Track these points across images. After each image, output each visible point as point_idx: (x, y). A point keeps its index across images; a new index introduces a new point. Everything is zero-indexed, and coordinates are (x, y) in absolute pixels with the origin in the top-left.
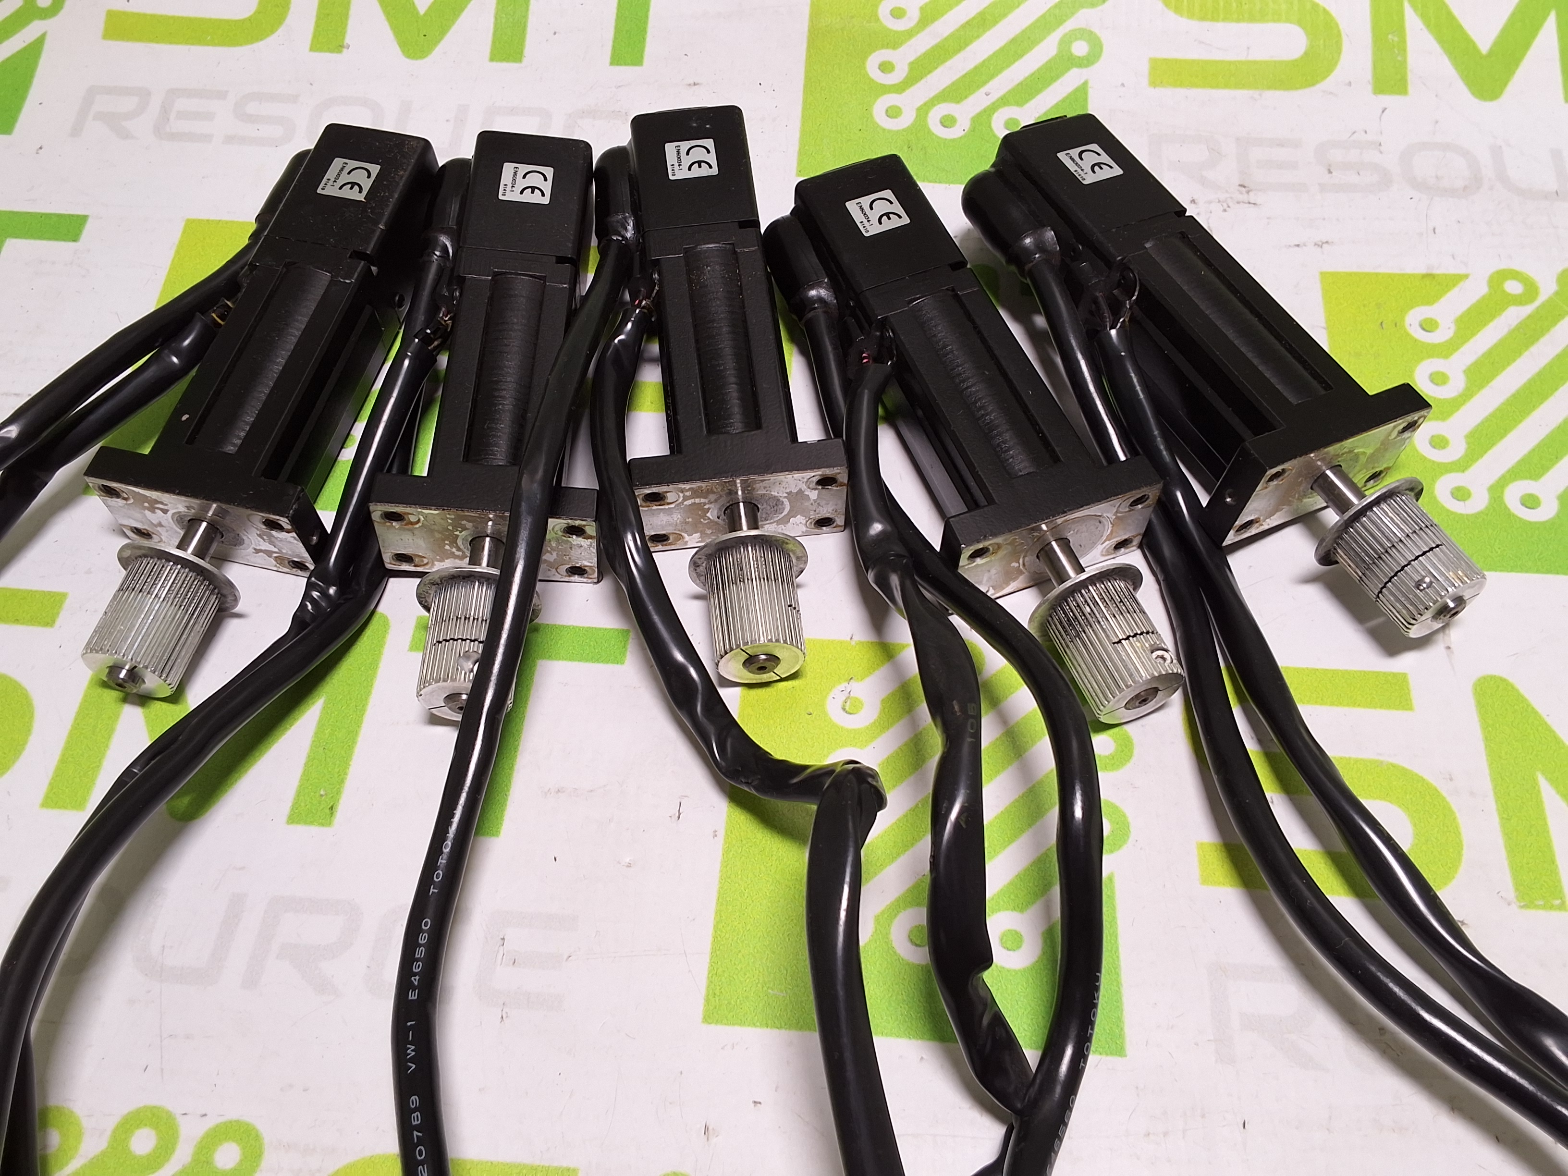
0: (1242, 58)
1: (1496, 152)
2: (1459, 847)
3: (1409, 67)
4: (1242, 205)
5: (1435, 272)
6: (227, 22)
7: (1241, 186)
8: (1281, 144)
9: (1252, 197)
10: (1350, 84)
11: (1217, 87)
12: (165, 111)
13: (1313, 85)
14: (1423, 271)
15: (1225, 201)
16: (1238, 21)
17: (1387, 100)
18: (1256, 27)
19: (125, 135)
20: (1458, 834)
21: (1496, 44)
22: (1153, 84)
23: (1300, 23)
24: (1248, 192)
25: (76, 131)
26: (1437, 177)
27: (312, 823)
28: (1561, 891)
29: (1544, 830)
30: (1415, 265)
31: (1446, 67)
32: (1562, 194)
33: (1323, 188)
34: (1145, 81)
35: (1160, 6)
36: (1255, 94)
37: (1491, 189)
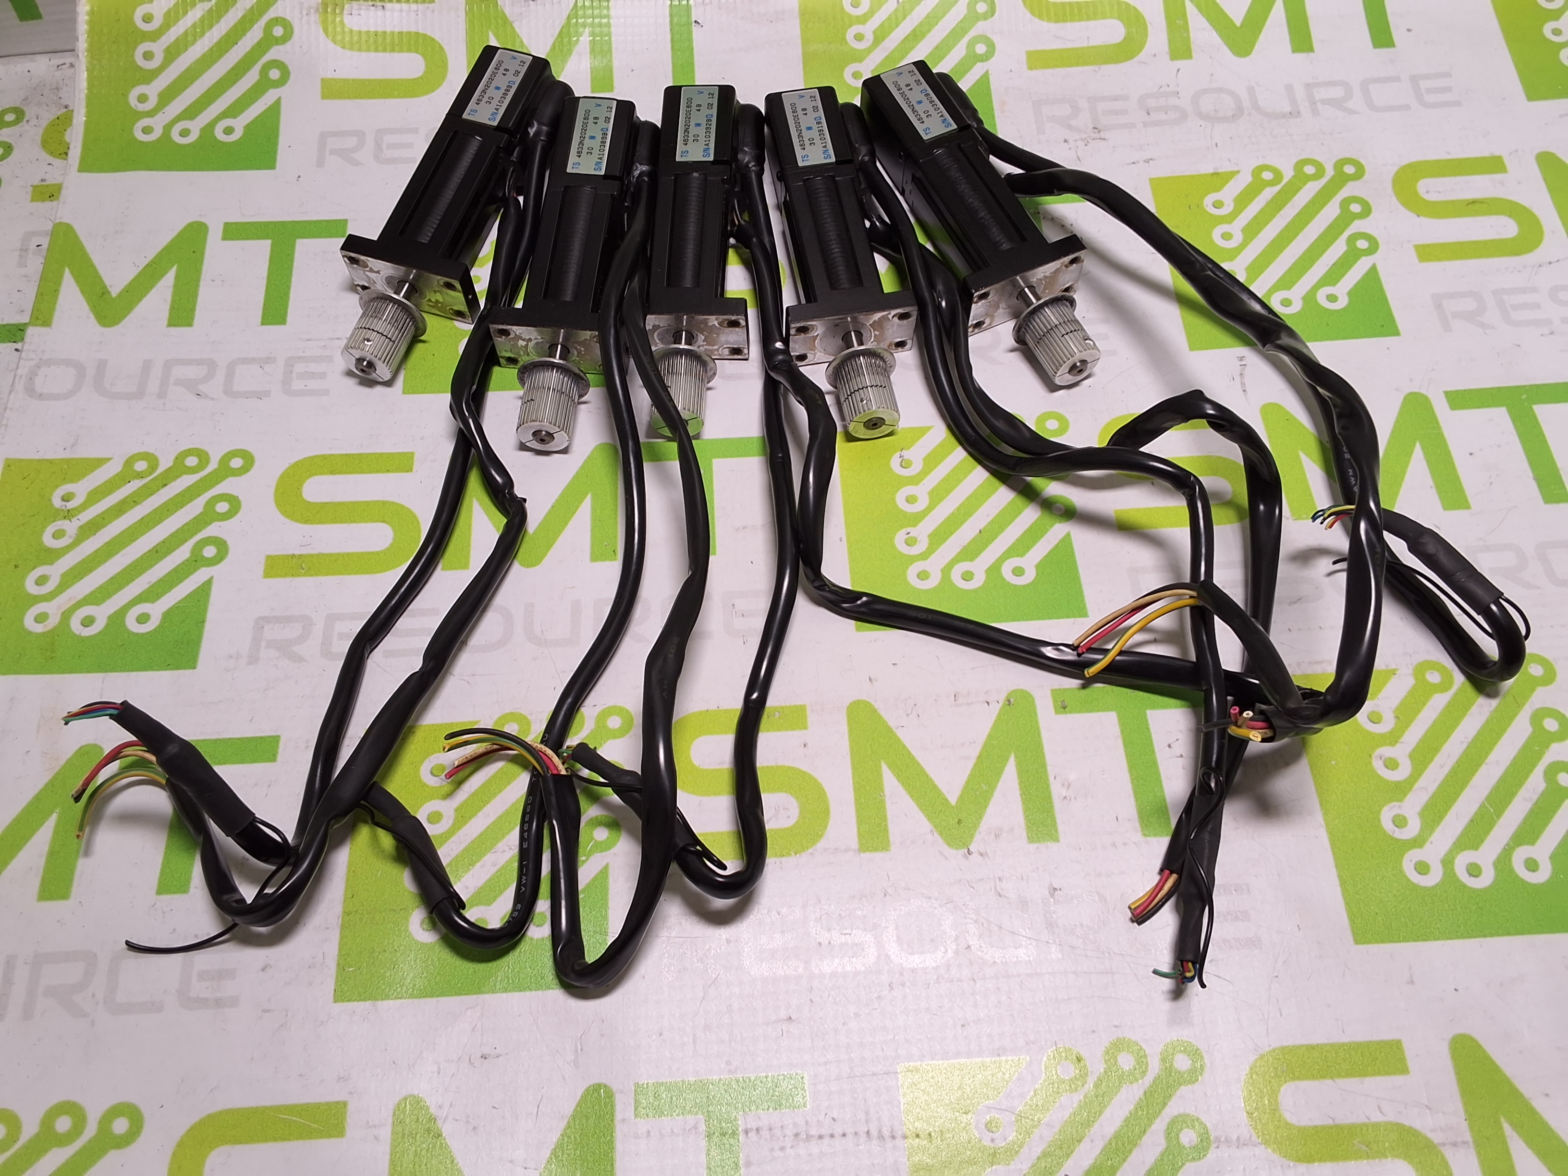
0: (1085, 45)
1: (1251, 90)
3: (1192, 40)
4: (1096, 141)
5: (1219, 171)
6: (406, 80)
7: (1095, 128)
8: (1115, 99)
9: (1102, 135)
10: (1155, 55)
11: (1071, 66)
12: (378, 145)
13: (1132, 58)
14: (1212, 171)
15: (1085, 139)
16: (1080, 20)
17: (1179, 63)
18: (1092, 23)
19: (356, 163)
21: (1245, 18)
22: (1030, 68)
23: (1119, 18)
24: (1099, 132)
25: (320, 163)
26: (1215, 110)
27: (605, 560)
30: (1206, 168)
31: (1214, 37)
32: (1295, 114)
33: (1145, 124)
34: (1025, 67)
35: (1029, 15)
36: (1096, 68)
37: (1249, 114)
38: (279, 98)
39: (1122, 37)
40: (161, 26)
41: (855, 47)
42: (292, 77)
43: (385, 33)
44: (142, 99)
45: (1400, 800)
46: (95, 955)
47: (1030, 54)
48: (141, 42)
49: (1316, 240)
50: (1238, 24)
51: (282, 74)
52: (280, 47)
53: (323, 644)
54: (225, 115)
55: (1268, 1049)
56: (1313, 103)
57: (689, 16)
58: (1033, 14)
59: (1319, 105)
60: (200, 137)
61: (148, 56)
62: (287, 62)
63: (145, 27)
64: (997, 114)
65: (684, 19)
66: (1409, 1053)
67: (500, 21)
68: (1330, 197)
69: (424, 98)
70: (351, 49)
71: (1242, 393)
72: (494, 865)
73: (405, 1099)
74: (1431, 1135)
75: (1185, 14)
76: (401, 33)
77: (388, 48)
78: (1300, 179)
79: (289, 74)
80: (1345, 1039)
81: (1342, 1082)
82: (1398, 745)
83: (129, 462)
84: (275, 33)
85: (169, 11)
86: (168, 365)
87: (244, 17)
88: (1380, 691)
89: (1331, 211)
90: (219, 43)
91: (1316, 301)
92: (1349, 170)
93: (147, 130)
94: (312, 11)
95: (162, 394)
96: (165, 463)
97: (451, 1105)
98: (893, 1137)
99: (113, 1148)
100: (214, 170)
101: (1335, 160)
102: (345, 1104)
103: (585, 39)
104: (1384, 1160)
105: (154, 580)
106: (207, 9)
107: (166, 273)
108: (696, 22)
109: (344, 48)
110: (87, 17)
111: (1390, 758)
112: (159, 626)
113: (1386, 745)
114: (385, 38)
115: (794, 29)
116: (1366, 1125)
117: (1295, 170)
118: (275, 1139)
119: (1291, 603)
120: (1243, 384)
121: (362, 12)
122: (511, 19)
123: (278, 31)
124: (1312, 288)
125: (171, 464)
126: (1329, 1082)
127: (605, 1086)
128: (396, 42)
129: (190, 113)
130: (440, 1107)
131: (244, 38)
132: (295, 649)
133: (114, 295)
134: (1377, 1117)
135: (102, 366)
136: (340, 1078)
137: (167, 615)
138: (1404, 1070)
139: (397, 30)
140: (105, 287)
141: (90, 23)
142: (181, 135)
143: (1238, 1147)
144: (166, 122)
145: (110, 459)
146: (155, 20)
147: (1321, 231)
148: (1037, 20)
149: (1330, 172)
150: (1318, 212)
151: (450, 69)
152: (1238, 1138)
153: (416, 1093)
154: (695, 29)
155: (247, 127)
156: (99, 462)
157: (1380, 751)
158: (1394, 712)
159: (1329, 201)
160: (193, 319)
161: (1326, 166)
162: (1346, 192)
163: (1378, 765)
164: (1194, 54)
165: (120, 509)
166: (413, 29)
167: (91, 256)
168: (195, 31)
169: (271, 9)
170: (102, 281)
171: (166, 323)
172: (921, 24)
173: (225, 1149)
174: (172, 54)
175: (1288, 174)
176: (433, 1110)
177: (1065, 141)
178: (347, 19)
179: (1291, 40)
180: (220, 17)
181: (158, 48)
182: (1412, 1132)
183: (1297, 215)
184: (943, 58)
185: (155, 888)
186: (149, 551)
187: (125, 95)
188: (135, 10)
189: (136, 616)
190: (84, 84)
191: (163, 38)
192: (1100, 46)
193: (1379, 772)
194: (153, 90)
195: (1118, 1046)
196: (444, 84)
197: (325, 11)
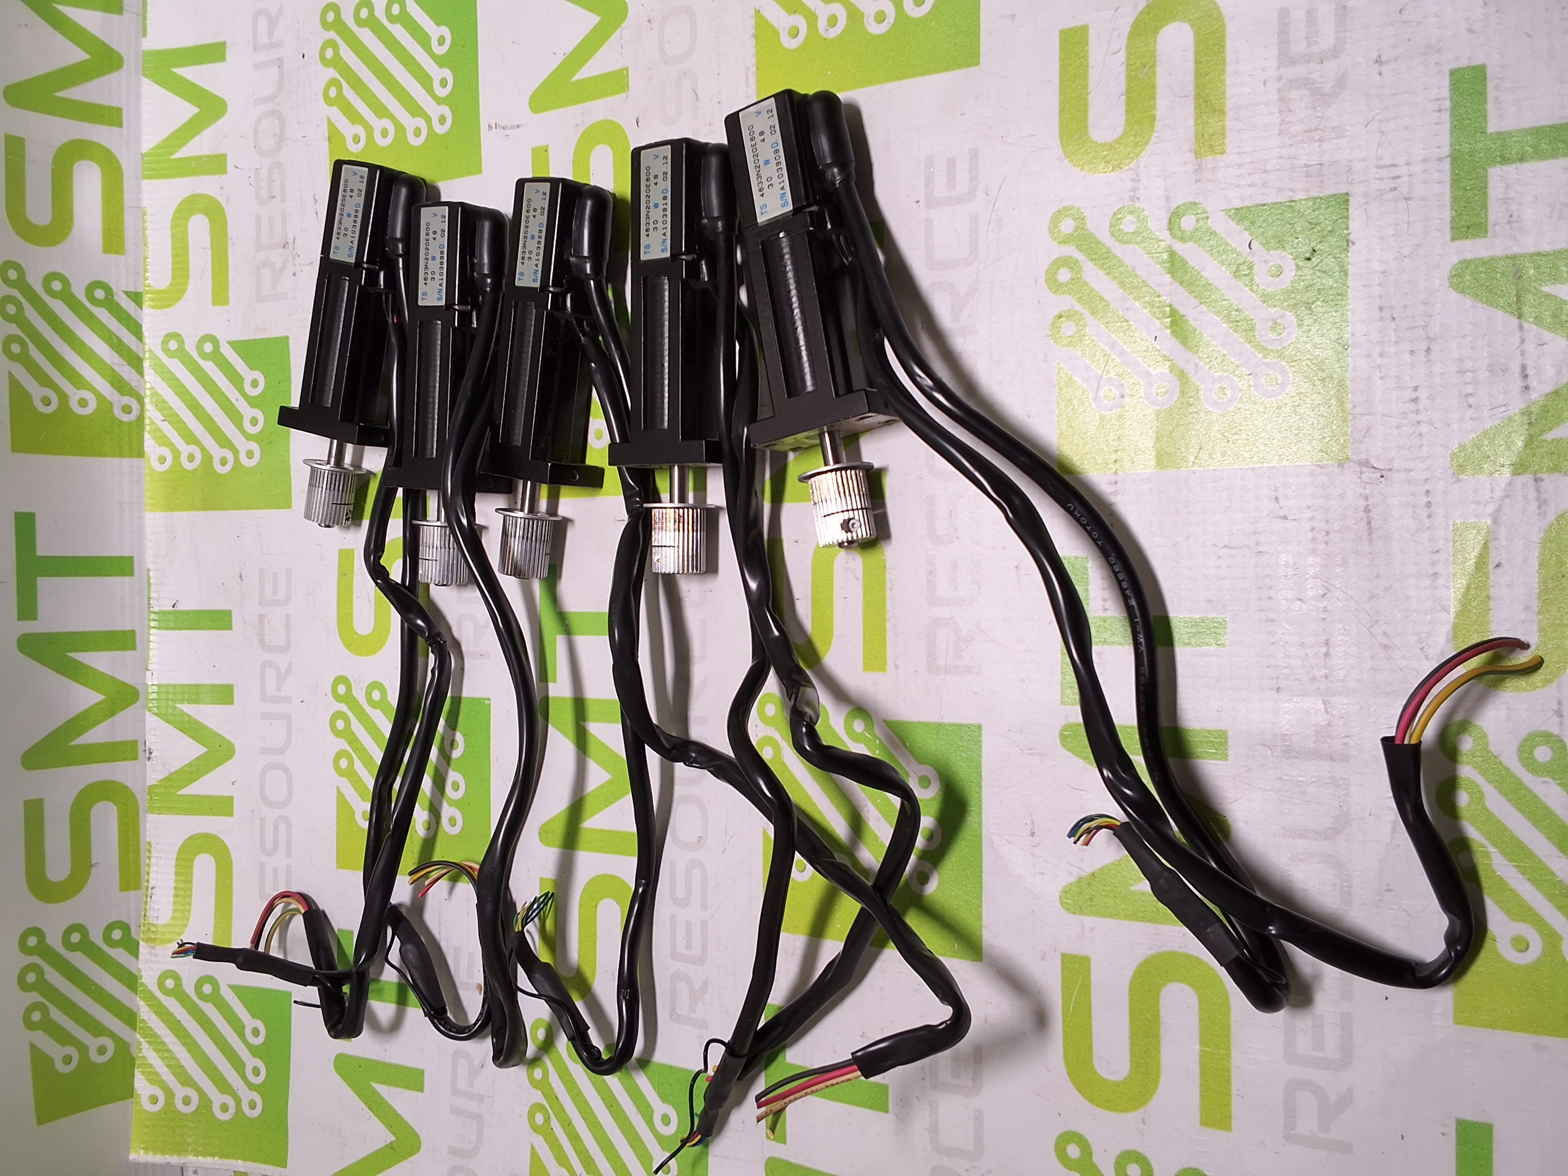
0: (209, 251)
1: (258, 101)
2: (606, 121)
3: (209, 153)
7: (284, 247)
8: (259, 226)
9: (291, 241)
10: (222, 188)
11: (227, 265)
13: (223, 209)
14: (327, 143)
15: (293, 256)
17: (230, 165)
20: (600, 122)
21: (193, 104)
22: (227, 302)
23: (188, 219)
24: (288, 243)
26: (274, 136)
28: (620, 70)
29: (595, 77)
31: (208, 133)
32: (280, 63)
33: (283, 201)
34: (225, 307)
35: (181, 302)
36: (230, 243)
37: (278, 104)
38: (229, 986)
39: (204, 216)
40: (162, 1088)
41: (199, 462)
42: (210, 974)
43: (175, 888)
44: (224, 1108)
45: (862, 15)
46: (934, 1167)
47: (215, 302)
48: (175, 1107)
49: (390, 51)
50: (197, 110)
51: (208, 982)
52: (184, 982)
53: (694, 963)
54: (241, 1035)
55: (1060, 149)
56: (272, 46)
57: (168, 612)
58: (179, 298)
59: (272, 40)
60: (260, 1058)
61: (187, 1101)
62: (198, 976)
63: (161, 1101)
64: (267, 336)
65: (172, 617)
66: (1071, 23)
67: (169, 783)
68: (354, 36)
69: (233, 856)
70: (188, 919)
71: (520, 129)
72: (878, 820)
73: (1062, 903)
74: (1140, 9)
75: (186, 159)
76: (176, 874)
77: (189, 886)
78: (337, 62)
79: (207, 976)
80: (1056, 80)
81: (1091, 86)
82: (817, 13)
83: (535, 1128)
84: (172, 987)
85: (148, 1080)
86: (456, 1093)
87: (156, 1013)
88: (772, 26)
89: (366, 36)
90: (178, 1037)
91: (443, 55)
92: (331, 17)
93: (252, 1105)
94: (153, 952)
95: (480, 1098)
96: (538, 1097)
97: (1070, 864)
98: (1116, 483)
99: (1091, 1158)
100: (289, 1047)
101: (322, 29)
102: (1063, 955)
103: (186, 708)
104: (1158, 52)
105: (635, 1109)
106: (148, 1046)
107: (377, 1092)
108: (173, 606)
109: (187, 926)
110: (150, 1154)
111: (828, 22)
112: (673, 1106)
113: (816, 24)
114: (181, 889)
115: (181, 517)
116: (1128, 65)
117: (329, 66)
118: (1090, 1017)
119: (697, 100)
120: (512, 127)
121: (156, 907)
122: (167, 774)
123: (170, 983)
124: (431, 57)
125: (539, 1092)
126: (1090, 97)
127: (1062, 731)
128: (183, 878)
129: (239, 1066)
130: (1070, 873)
131: (175, 1014)
132: (697, 987)
133: (394, 1138)
134: (1122, 56)
135: (454, 1152)
136: (1043, 959)
137: (664, 1099)
138: (1085, 28)
139: (173, 877)
140: (386, 1146)
141: (155, 1152)
142: (258, 1075)
143: (1139, 181)
144: (246, 1088)
145: (532, 1146)
146: (155, 1093)
147: (383, 46)
148: (186, 295)
149: (332, 35)
150: (367, 48)
151: (207, 831)
152: (1132, 180)
153: (1058, 894)
154: (179, 607)
155: (253, 1016)
156: (534, 1154)
157: (821, 31)
158: (790, 14)
159: (357, 37)
160: (418, 1070)
161: (327, 38)
162: (349, 20)
163: (833, 33)
164: (222, 152)
165: (574, 1138)
166: (173, 862)
167: (360, 1157)
168: (167, 1058)
169: (150, 988)
170: (381, 1149)
171: (419, 1094)
172: (184, 401)
173: (1096, 1063)
174: (186, 1080)
175: (332, 73)
176: (1072, 880)
177: (294, 275)
178: (162, 921)
179: (214, 62)
180: (156, 1035)
181: (180, 1092)
182: (1135, 26)
183: (368, 67)
184: (214, 382)
185: (882, 1114)
186: (611, 1113)
187: (221, 1123)
188: (145, 1111)
189: (664, 1126)
190: (209, 1159)
191: (171, 1086)
192: (211, 238)
193: (839, 32)
194: (217, 1098)
195: (1052, 282)
196: (222, 837)
197: (154, 940)
